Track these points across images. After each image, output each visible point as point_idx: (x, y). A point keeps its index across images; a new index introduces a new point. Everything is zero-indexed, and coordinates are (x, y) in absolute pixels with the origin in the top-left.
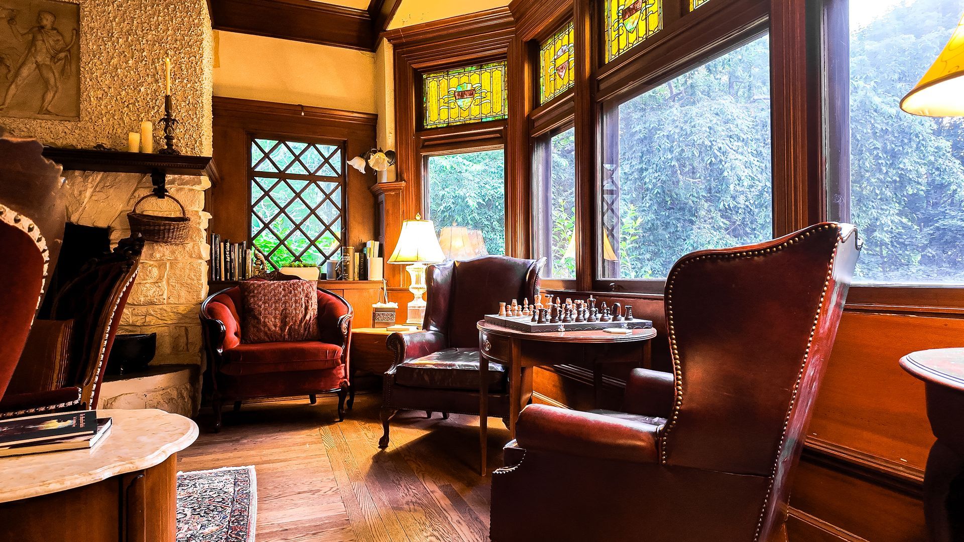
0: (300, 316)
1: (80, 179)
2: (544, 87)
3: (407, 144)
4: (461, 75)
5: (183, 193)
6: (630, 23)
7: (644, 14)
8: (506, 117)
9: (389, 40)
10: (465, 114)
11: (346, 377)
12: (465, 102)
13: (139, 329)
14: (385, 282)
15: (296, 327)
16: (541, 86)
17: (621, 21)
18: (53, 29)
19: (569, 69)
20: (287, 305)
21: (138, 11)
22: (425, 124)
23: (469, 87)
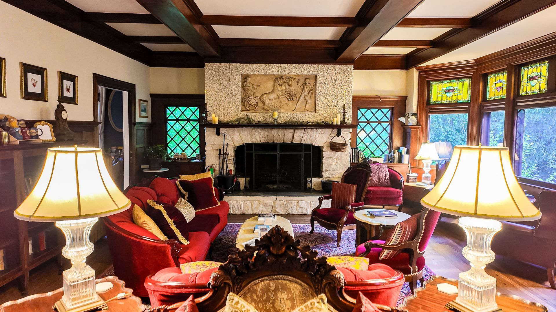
0: (384, 178)
1: (315, 131)
2: (489, 92)
3: (423, 111)
4: (449, 83)
5: (345, 135)
6: (533, 82)
7: (539, 82)
8: (469, 101)
9: (417, 70)
10: (450, 99)
11: (402, 201)
12: (450, 94)
13: (330, 179)
14: (410, 164)
15: (383, 182)
16: (488, 92)
17: (529, 81)
18: (309, 84)
19: (502, 90)
20: (379, 174)
21: (333, 74)
22: (430, 102)
23: (452, 88)
